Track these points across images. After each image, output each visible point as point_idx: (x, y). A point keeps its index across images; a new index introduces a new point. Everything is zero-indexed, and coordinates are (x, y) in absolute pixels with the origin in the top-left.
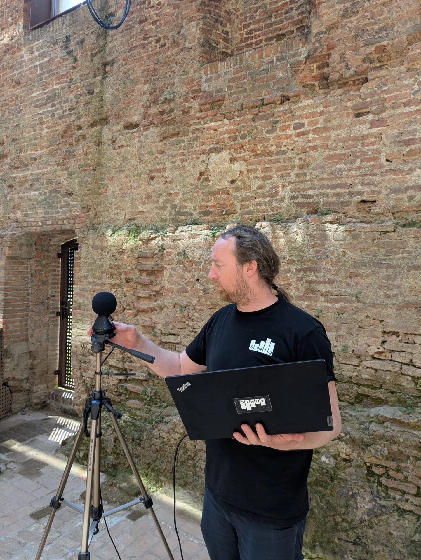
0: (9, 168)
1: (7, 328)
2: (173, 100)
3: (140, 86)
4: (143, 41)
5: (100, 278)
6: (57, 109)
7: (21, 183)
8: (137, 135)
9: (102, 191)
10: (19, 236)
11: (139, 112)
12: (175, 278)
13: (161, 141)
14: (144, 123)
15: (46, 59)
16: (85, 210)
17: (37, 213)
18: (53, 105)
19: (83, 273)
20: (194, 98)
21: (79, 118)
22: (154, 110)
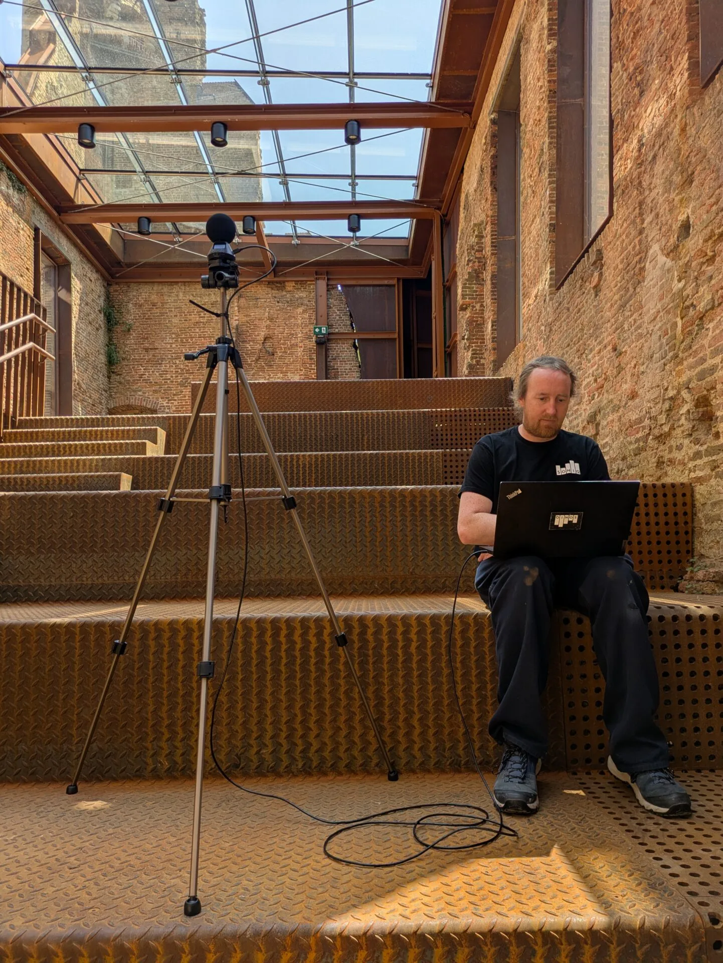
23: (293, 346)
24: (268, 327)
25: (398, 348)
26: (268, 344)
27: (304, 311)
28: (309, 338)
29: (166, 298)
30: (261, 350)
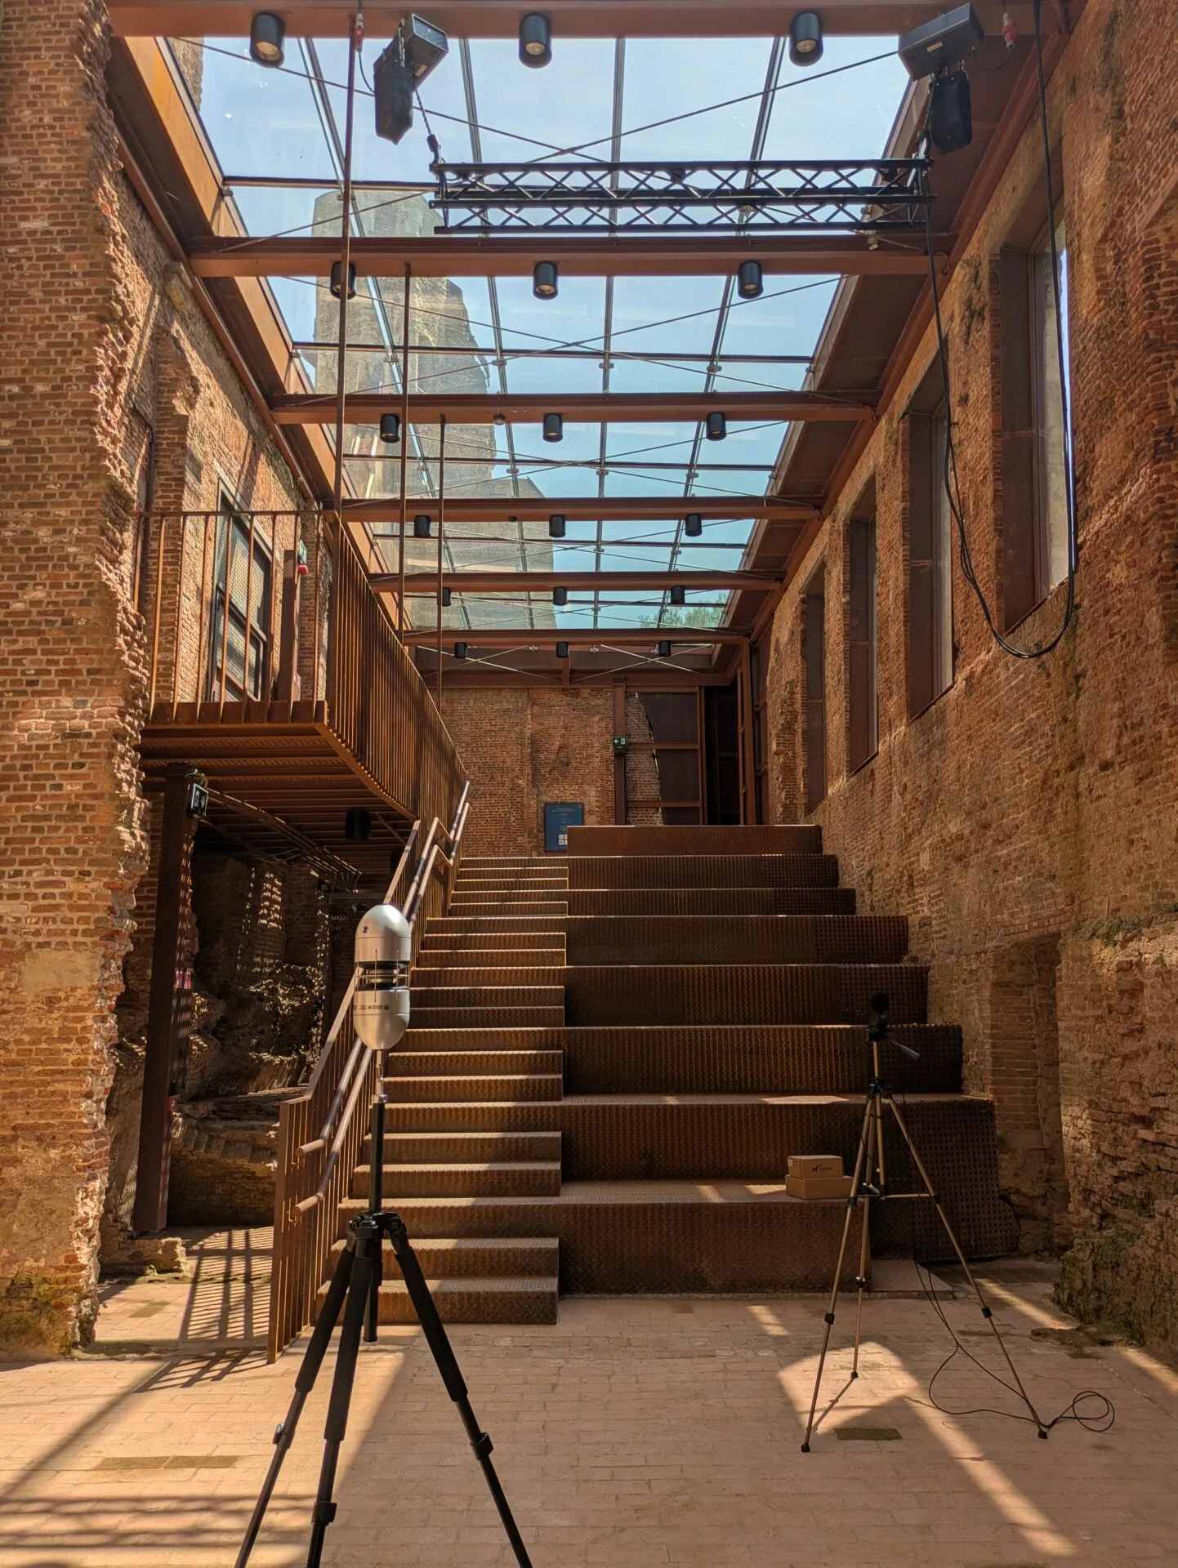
0: (993, 844)
1: (1000, 1101)
2: (1141, 723)
3: (1109, 706)
4: (1109, 641)
5: (1083, 1009)
6: (1034, 749)
7: (1006, 865)
8: (1112, 778)
9: (1084, 868)
10: (1005, 950)
11: (1111, 744)
12: (1156, 1001)
13: (1136, 785)
14: (1119, 759)
15: (1021, 676)
16: (1069, 901)
17: (1022, 910)
18: (1030, 744)
19: (1066, 1002)
20: (1163, 717)
21: (1055, 759)
22: (1125, 740)
23: (589, 756)
24: (563, 736)
25: (701, 760)
26: (562, 754)
27: (601, 720)
28: (606, 747)
29: (456, 705)
30: (555, 761)
